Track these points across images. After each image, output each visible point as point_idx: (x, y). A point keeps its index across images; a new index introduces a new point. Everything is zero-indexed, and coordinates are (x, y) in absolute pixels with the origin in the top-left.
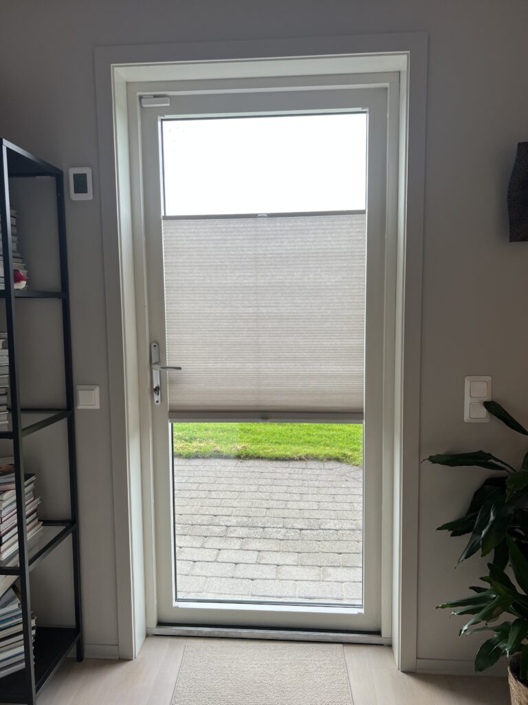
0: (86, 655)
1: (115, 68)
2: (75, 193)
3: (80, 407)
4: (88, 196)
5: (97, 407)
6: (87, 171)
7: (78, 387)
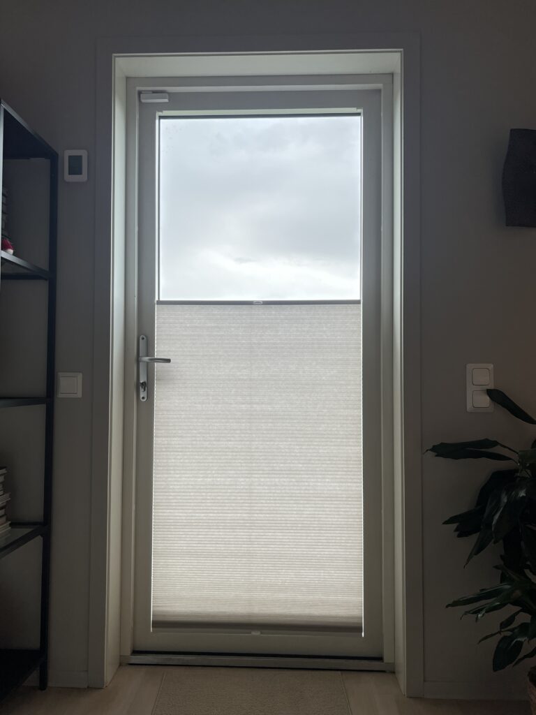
0: (50, 684)
1: (117, 59)
2: (70, 174)
3: (60, 396)
4: (83, 178)
5: (79, 395)
6: (83, 154)
7: (60, 374)
